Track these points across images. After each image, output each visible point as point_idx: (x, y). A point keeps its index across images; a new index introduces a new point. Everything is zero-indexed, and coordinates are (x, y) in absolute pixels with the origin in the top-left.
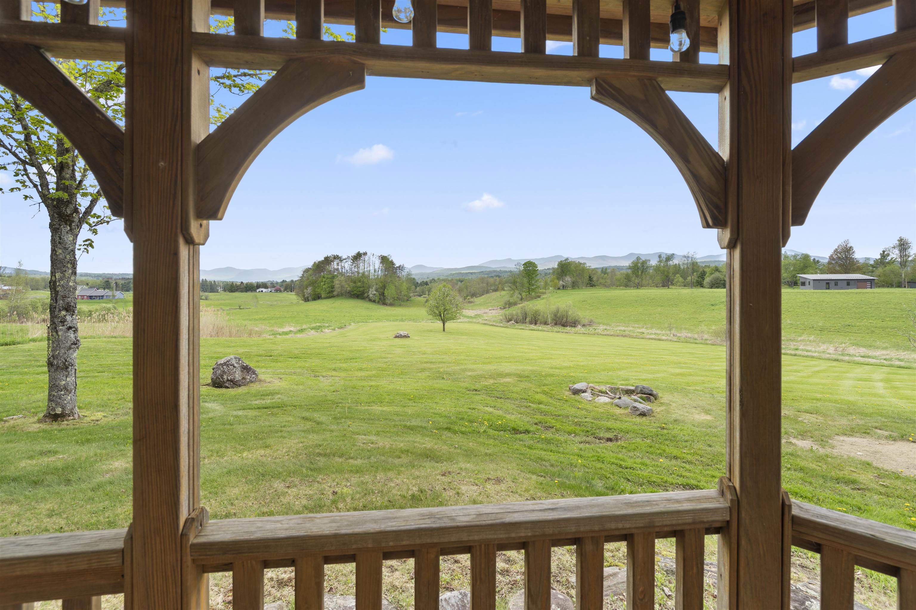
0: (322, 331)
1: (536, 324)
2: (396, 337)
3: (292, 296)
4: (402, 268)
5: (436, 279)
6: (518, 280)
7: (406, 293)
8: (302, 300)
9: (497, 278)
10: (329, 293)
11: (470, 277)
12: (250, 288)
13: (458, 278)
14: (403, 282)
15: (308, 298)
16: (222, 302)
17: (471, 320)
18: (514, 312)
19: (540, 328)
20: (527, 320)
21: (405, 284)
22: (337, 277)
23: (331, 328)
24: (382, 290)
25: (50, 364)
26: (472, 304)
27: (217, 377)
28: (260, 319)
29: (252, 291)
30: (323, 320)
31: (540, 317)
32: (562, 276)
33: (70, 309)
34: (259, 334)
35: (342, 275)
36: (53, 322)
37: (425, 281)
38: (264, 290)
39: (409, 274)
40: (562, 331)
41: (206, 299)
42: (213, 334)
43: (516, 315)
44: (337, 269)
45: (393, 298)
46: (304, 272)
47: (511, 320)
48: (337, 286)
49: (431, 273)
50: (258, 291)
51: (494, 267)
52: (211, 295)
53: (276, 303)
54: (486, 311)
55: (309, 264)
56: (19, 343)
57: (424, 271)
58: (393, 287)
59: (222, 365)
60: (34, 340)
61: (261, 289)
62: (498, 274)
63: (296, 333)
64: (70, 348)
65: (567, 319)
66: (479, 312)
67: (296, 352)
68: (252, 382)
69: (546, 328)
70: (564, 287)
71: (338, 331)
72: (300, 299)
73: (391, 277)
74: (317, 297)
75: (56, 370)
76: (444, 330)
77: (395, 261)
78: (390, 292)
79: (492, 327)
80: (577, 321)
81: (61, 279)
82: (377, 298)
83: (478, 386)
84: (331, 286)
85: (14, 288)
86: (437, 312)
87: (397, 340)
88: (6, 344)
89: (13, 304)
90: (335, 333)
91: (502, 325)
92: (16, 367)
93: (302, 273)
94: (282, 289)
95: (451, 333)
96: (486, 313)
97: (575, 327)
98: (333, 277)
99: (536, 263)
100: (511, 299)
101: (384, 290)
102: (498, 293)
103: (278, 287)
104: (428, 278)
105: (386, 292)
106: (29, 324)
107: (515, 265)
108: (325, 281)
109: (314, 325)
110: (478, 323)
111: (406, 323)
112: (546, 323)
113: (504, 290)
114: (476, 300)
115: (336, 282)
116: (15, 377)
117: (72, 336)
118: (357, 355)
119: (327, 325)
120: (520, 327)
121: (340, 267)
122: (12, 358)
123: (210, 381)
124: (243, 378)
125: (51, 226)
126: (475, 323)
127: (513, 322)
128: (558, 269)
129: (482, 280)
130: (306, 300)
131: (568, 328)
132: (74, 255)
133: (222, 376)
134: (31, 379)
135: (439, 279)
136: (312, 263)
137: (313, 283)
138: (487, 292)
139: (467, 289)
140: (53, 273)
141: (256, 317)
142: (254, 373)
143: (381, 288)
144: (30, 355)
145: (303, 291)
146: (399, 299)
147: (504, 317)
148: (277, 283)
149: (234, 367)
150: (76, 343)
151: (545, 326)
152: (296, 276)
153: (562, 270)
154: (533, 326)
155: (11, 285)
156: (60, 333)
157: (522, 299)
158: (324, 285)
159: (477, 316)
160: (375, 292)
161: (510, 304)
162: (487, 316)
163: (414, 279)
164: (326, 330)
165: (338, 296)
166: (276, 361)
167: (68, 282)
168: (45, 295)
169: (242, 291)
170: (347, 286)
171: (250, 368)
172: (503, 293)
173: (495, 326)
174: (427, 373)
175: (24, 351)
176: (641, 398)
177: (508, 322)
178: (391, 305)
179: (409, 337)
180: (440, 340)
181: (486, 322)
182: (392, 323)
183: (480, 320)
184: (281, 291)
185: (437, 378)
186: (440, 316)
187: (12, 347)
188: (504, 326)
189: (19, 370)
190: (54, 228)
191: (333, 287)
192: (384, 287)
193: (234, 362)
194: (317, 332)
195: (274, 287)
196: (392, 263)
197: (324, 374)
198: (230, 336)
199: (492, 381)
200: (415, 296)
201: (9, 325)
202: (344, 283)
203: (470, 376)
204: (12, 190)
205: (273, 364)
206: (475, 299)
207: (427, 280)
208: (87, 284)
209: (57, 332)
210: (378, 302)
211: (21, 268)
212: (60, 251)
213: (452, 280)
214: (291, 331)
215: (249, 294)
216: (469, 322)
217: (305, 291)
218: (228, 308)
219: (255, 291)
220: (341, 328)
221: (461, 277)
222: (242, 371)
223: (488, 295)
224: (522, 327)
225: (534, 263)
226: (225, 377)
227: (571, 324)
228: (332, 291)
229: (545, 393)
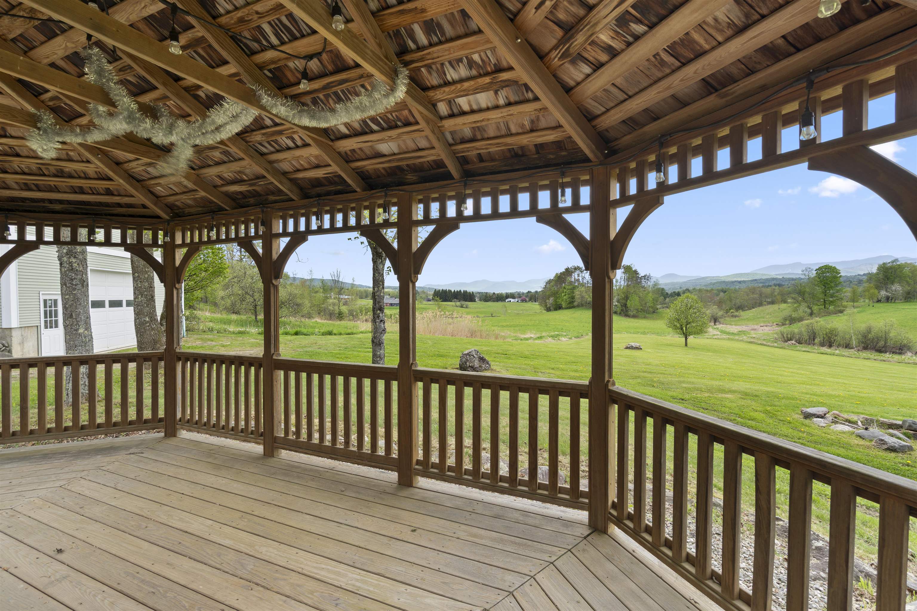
0: (559, 339)
1: (830, 346)
2: (627, 348)
3: (536, 306)
4: (648, 277)
5: (691, 289)
6: (807, 290)
7: (652, 305)
8: (545, 310)
9: (777, 287)
10: (570, 303)
11: (737, 287)
12: (500, 298)
13: (720, 288)
14: (649, 292)
15: (550, 307)
16: (478, 310)
17: (731, 337)
18: (796, 331)
19: (837, 352)
20: (816, 341)
21: (650, 295)
22: (578, 287)
23: (568, 337)
24: (624, 301)
25: (373, 341)
26: (737, 318)
27: (463, 364)
28: (507, 326)
29: (502, 301)
30: (562, 329)
31: (838, 338)
32: (886, 284)
33: (381, 309)
34: (504, 338)
35: (583, 286)
36: (374, 317)
37: (677, 291)
38: (512, 300)
39: (656, 284)
40: (875, 358)
41: (467, 307)
42: (468, 335)
43: (799, 334)
44: (578, 280)
45: (637, 310)
46: (547, 283)
47: (791, 339)
48: (577, 297)
49: (684, 282)
50: (507, 301)
51: (773, 274)
52: (470, 304)
53: (521, 312)
54: (756, 327)
55: (552, 276)
56: (355, 334)
57: (675, 281)
58: (637, 298)
59: (467, 355)
60: (362, 332)
61: (509, 300)
62: (779, 283)
63: (536, 339)
64: (382, 333)
65: (885, 343)
66: (744, 328)
67: (527, 353)
68: (486, 370)
69: (846, 352)
70: (888, 299)
71: (574, 340)
72: (543, 308)
73: (634, 287)
74: (558, 307)
75: (375, 345)
76: (686, 345)
77: (639, 271)
78: (633, 303)
79: (760, 346)
80: (905, 346)
81: (377, 291)
82: (618, 309)
83: (687, 397)
84: (572, 297)
85: (350, 297)
86: (678, 325)
87: (628, 350)
88: (349, 334)
89: (350, 308)
90: (571, 342)
91: (776, 344)
92: (355, 347)
93: (545, 284)
94: (527, 300)
95: (693, 348)
96: (755, 330)
97: (900, 354)
98: (574, 287)
99: (838, 267)
100: (793, 313)
101: (627, 301)
102: (775, 307)
103: (524, 297)
104: (681, 288)
105: (629, 303)
106: (359, 322)
107: (803, 271)
108: (566, 292)
109: (553, 333)
110: (742, 341)
111: (648, 336)
112: (848, 346)
113: (785, 302)
114: (743, 314)
115: (577, 293)
116: (355, 353)
117: (383, 326)
118: (580, 360)
119: (565, 334)
120: (804, 349)
121: (580, 278)
122: (353, 342)
123: (458, 367)
124: (480, 366)
125: (373, 259)
126: (738, 340)
127: (793, 342)
128: (877, 274)
129: (753, 290)
130: (548, 310)
131: (887, 355)
132: (383, 277)
133: (466, 363)
134: (362, 355)
135: (694, 289)
136: (554, 275)
137: (555, 294)
138: (761, 305)
139: (731, 300)
140: (374, 288)
141: (504, 324)
142: (488, 363)
143: (623, 299)
144: (361, 341)
145: (545, 301)
146: (643, 310)
147: (780, 335)
148: (523, 294)
149: (474, 357)
150: (384, 330)
151: (846, 350)
152: (538, 287)
153: (886, 276)
154: (825, 349)
155: (349, 295)
156: (377, 324)
157: (811, 314)
158: (565, 295)
159: (740, 333)
160: (617, 303)
161: (792, 320)
162: (755, 334)
163: (663, 289)
164: (563, 339)
165: (578, 306)
166: (509, 358)
167: (380, 293)
168: (369, 303)
169: (494, 301)
170: (587, 297)
171: (485, 359)
172: (783, 306)
173: (765, 345)
174: (639, 380)
175: (358, 338)
176: (905, 434)
177: (786, 341)
178: (634, 317)
179: (641, 349)
180: (677, 354)
181: (752, 340)
182: (630, 335)
183: (745, 337)
184: (526, 301)
185: (648, 385)
186: (682, 329)
187: (352, 336)
188: (779, 346)
189: (356, 349)
190: (374, 261)
191: (573, 298)
192: (627, 298)
193: (474, 353)
194: (554, 339)
195: (520, 297)
196: (636, 272)
197: (543, 371)
198: (481, 337)
199: (706, 395)
200: (663, 308)
201: (349, 322)
202: (584, 294)
203: (685, 388)
204: (355, 238)
205: (506, 360)
206: (741, 313)
207: (680, 290)
208: (389, 295)
209: (376, 323)
210: (620, 313)
211: (354, 283)
212: (377, 275)
213: (712, 290)
214: (531, 338)
215: (500, 304)
216: (729, 339)
217: (547, 301)
218: (483, 316)
219: (505, 301)
220: (578, 337)
221: (724, 287)
222: (479, 361)
223: (761, 308)
224: (807, 349)
225: (835, 268)
226: (468, 364)
227: (894, 350)
228: (572, 302)
229: (766, 412)
